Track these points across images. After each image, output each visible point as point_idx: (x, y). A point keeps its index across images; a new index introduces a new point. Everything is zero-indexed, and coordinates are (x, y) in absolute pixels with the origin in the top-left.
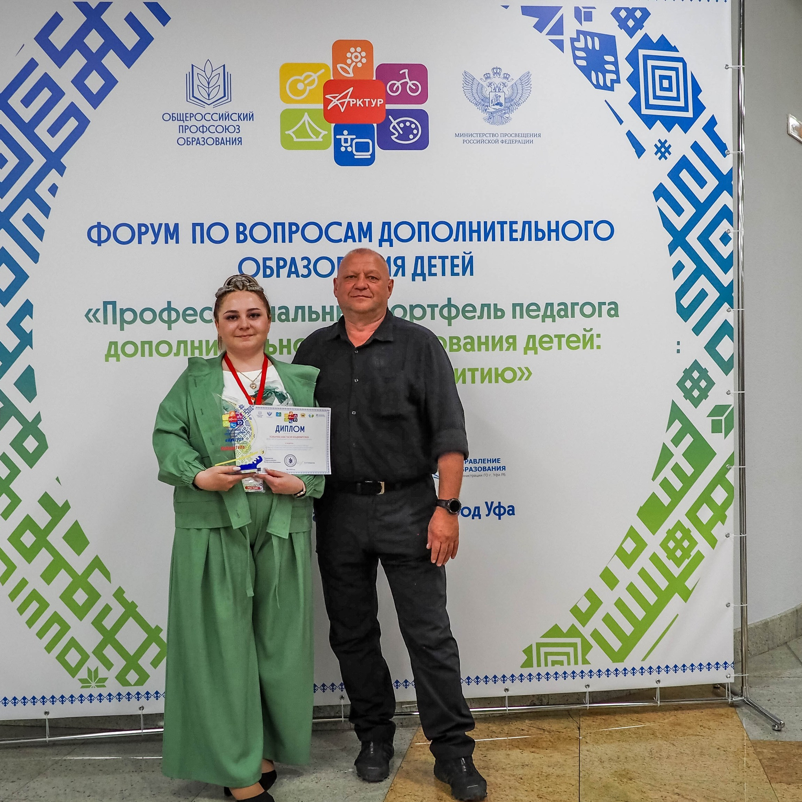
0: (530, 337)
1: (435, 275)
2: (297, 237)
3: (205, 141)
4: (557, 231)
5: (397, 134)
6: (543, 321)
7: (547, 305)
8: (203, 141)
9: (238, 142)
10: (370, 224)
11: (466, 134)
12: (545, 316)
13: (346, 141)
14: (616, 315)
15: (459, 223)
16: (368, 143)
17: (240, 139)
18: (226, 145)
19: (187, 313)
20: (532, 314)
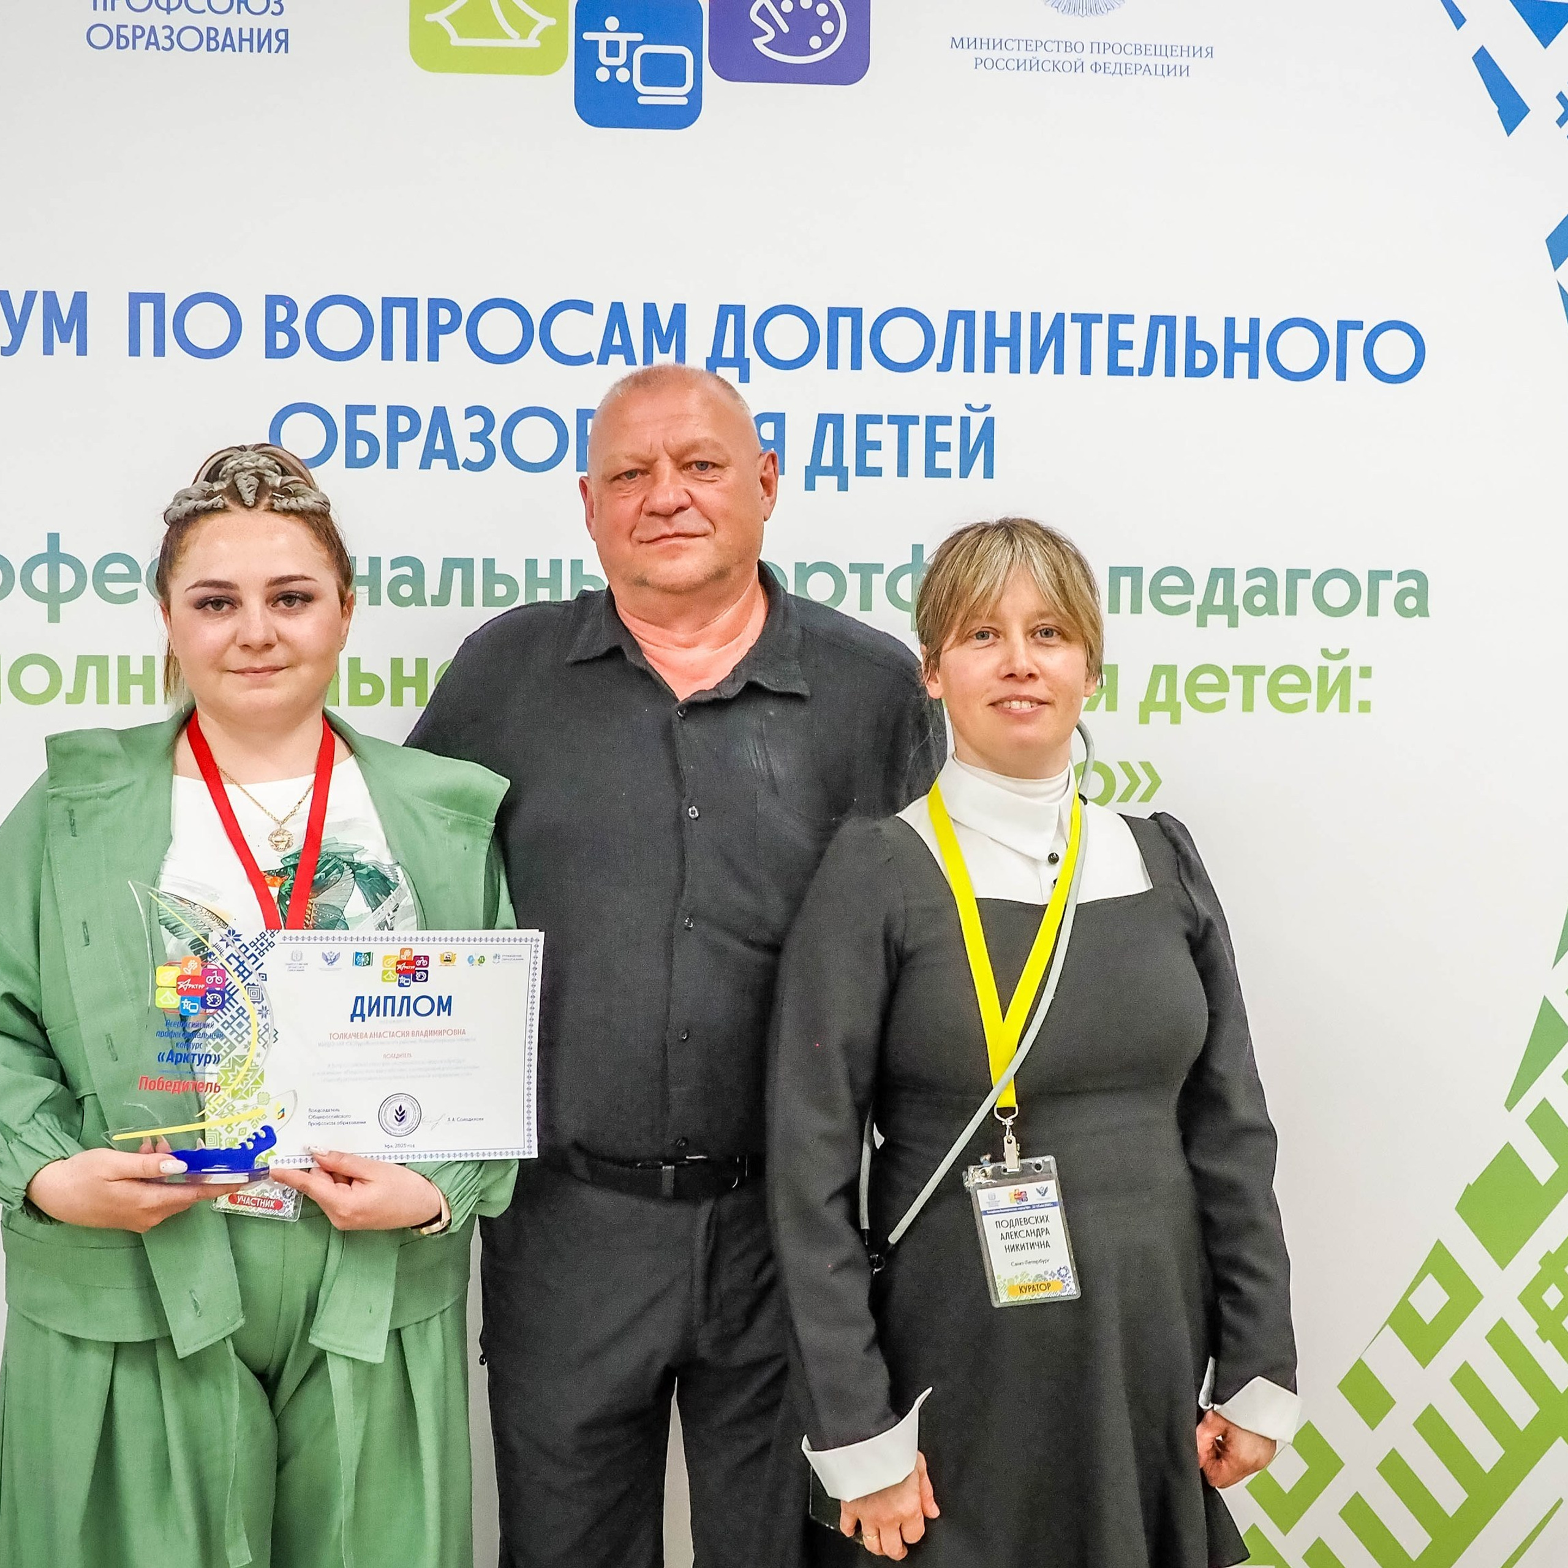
0: (1158, 670)
1: (877, 472)
2: (454, 343)
3: (174, 37)
4: (1251, 348)
5: (771, 34)
6: (1202, 622)
7: (1216, 574)
8: (168, 37)
9: (278, 43)
10: (679, 310)
11: (985, 41)
12: (1206, 609)
13: (613, 49)
14: (1422, 610)
15: (954, 316)
16: (683, 58)
17: (282, 36)
18: (240, 50)
19: (107, 571)
20: (1169, 600)
